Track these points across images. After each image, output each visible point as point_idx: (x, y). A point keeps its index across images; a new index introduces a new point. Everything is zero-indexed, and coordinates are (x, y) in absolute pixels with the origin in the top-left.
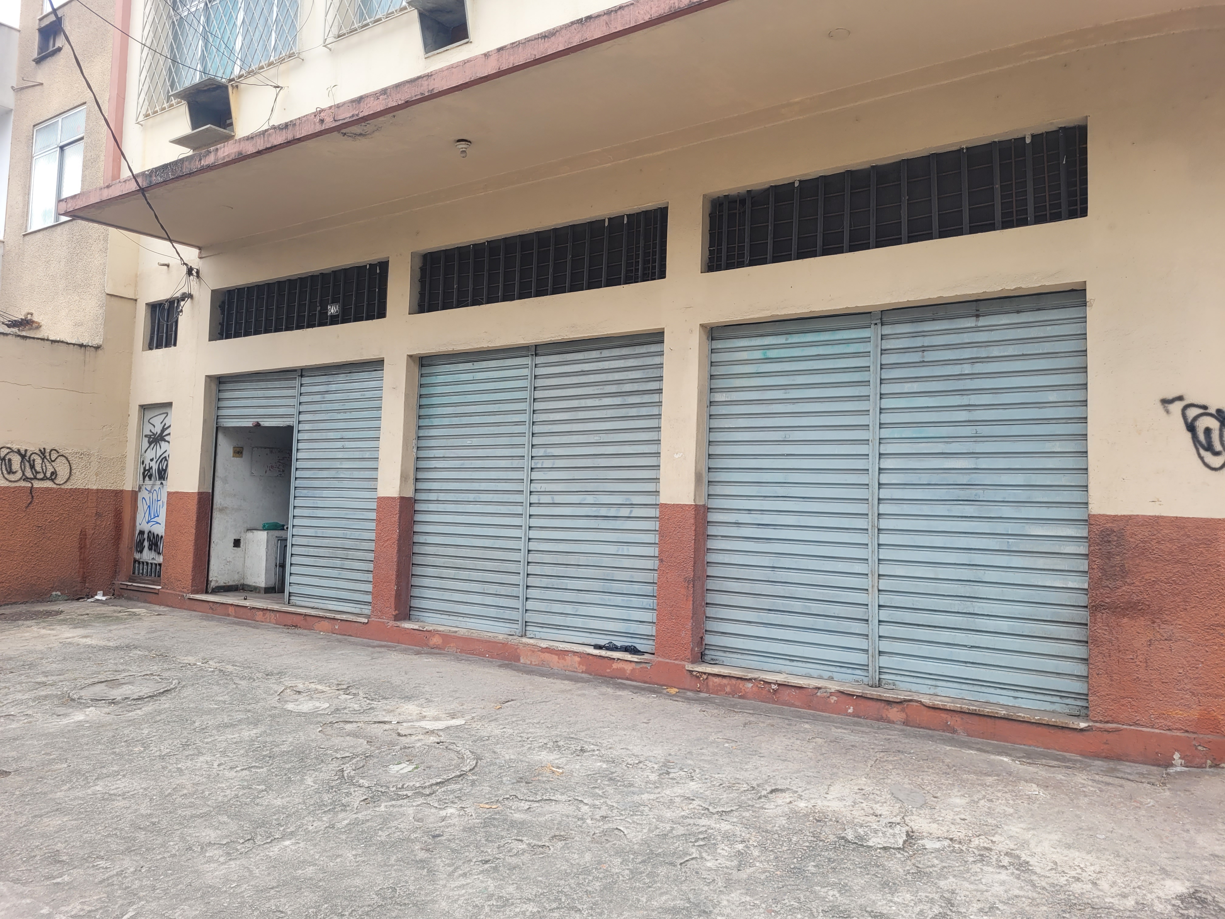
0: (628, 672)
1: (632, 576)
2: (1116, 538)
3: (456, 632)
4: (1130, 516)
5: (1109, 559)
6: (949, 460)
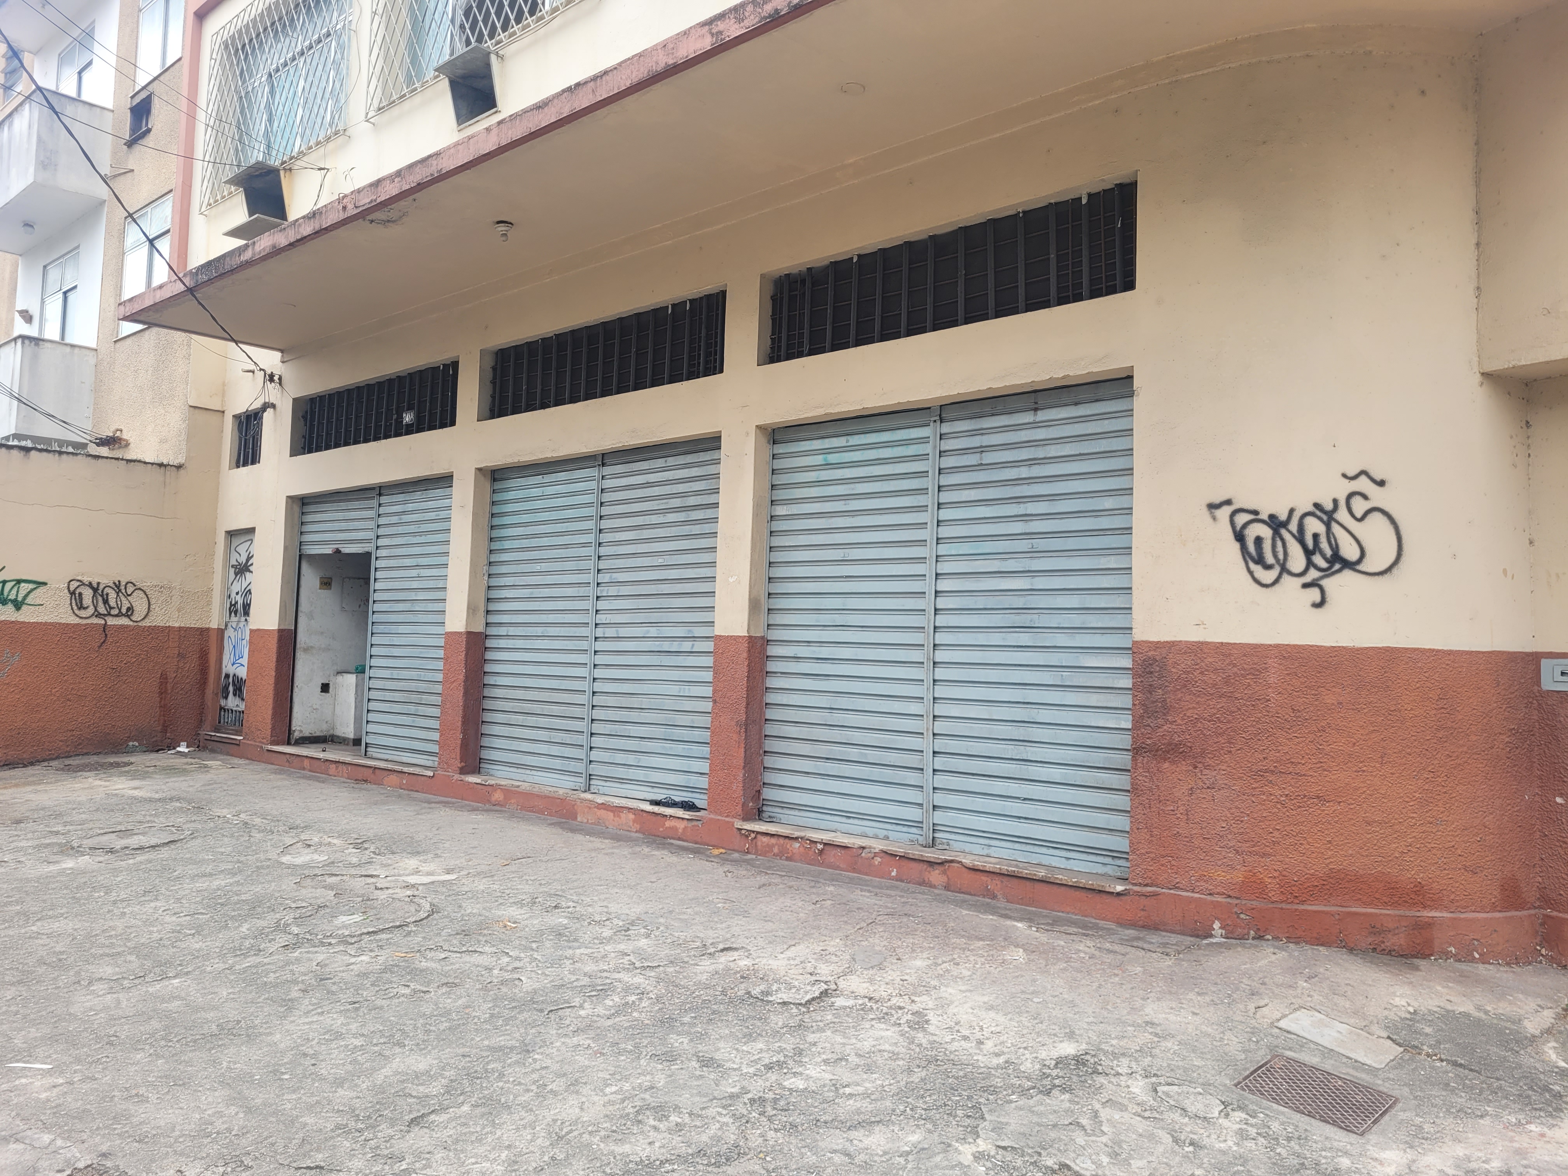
0: (680, 831)
1: (693, 721)
2: (1158, 668)
3: (518, 786)
4: (1173, 642)
5: (1151, 693)
6: (1005, 579)
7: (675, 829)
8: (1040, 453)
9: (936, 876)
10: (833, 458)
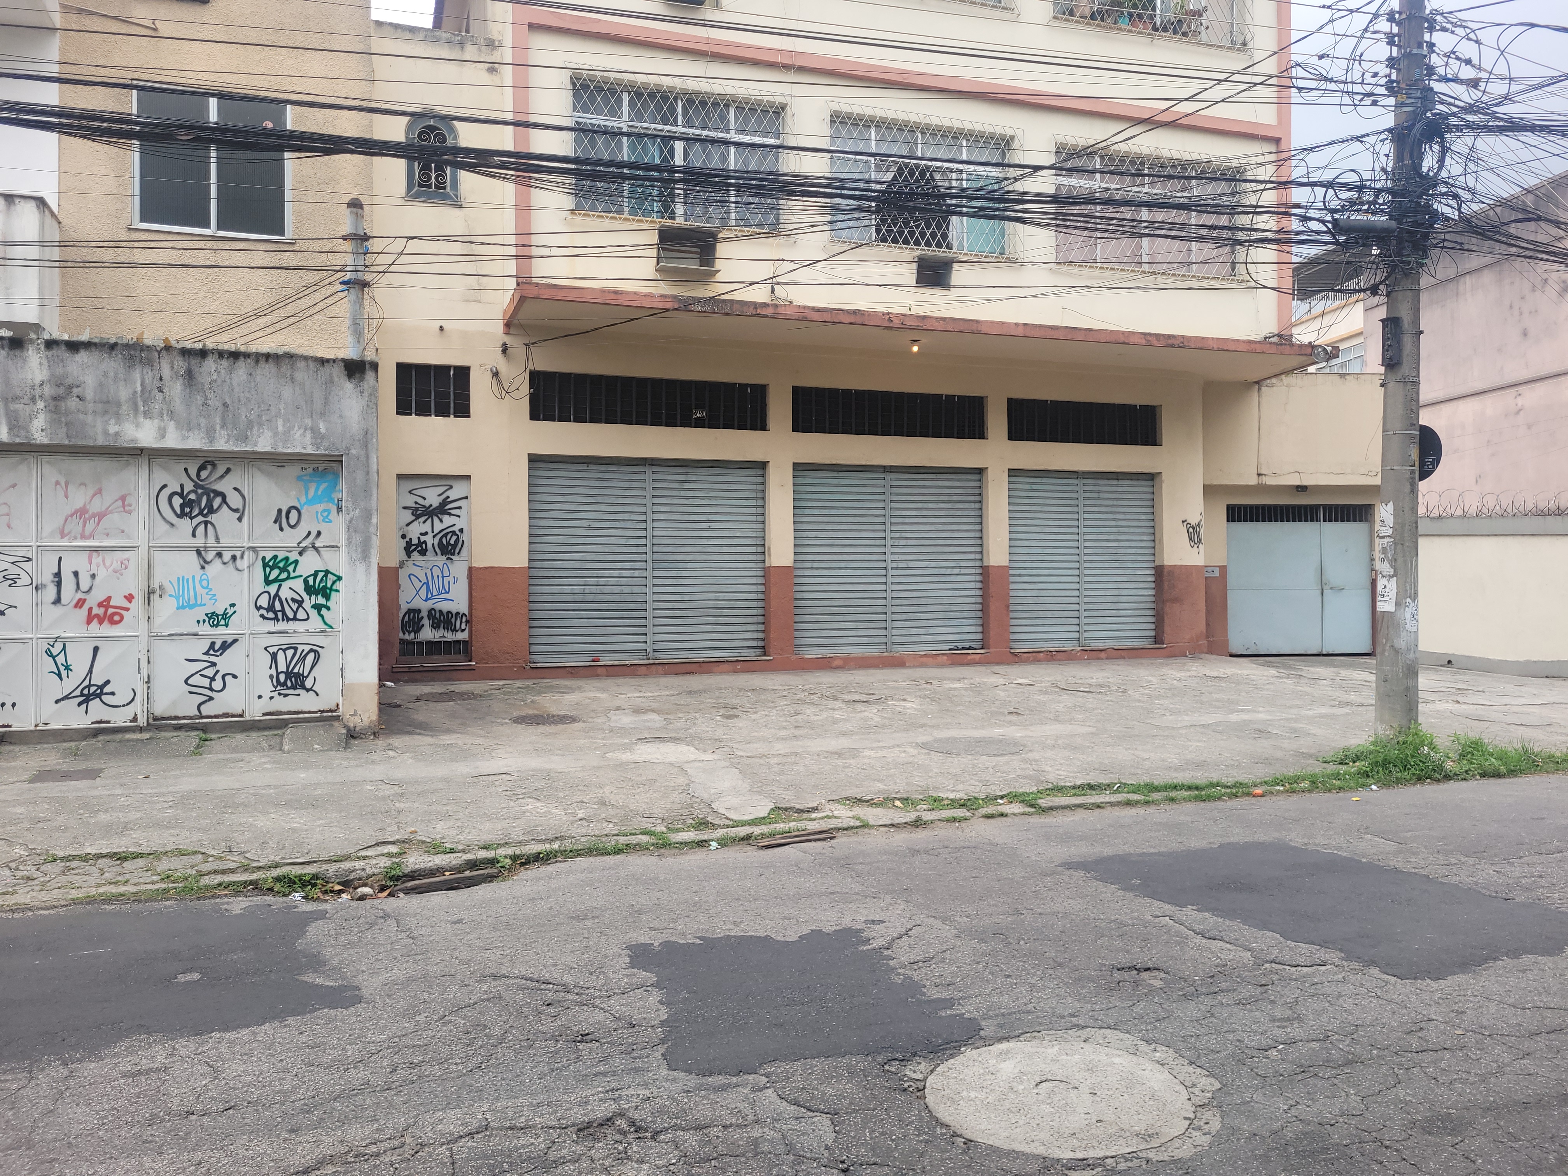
3: (849, 655)
4: (1175, 565)
5: (1160, 582)
6: (1109, 543)
7: (974, 659)
8: (1120, 496)
9: (1103, 655)
10: (1034, 487)
